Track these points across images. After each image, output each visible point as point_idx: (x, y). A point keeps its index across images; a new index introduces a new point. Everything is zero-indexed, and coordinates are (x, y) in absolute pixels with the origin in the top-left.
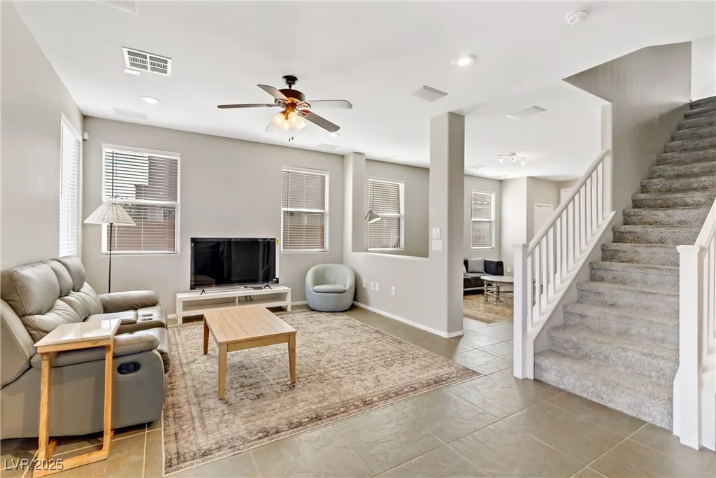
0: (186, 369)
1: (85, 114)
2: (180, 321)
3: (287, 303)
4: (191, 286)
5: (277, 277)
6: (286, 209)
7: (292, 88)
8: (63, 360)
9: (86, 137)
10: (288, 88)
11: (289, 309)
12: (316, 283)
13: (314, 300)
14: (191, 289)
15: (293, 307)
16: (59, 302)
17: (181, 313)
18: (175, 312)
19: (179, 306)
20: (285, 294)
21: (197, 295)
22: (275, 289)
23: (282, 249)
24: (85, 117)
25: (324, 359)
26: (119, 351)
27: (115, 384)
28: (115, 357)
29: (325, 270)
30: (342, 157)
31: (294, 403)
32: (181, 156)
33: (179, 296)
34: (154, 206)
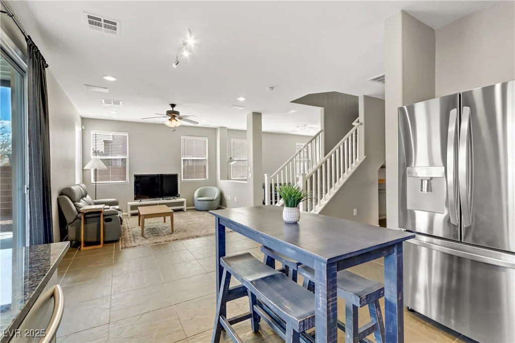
0: (130, 230)
1: (83, 117)
2: (129, 216)
3: (185, 207)
4: (135, 198)
5: (179, 193)
6: (184, 158)
7: (174, 110)
8: (87, 216)
9: (83, 128)
10: (172, 110)
11: (185, 210)
12: (200, 196)
13: (198, 205)
14: (135, 200)
15: (187, 209)
16: (81, 200)
17: (130, 212)
18: (127, 212)
19: (129, 208)
20: (183, 202)
21: (137, 203)
22: (178, 200)
23: (182, 179)
24: (82, 118)
25: (190, 226)
26: (105, 214)
27: (104, 225)
28: (104, 216)
29: (205, 190)
30: (215, 129)
31: (170, 237)
32: (128, 134)
33: (129, 203)
34: (116, 159)
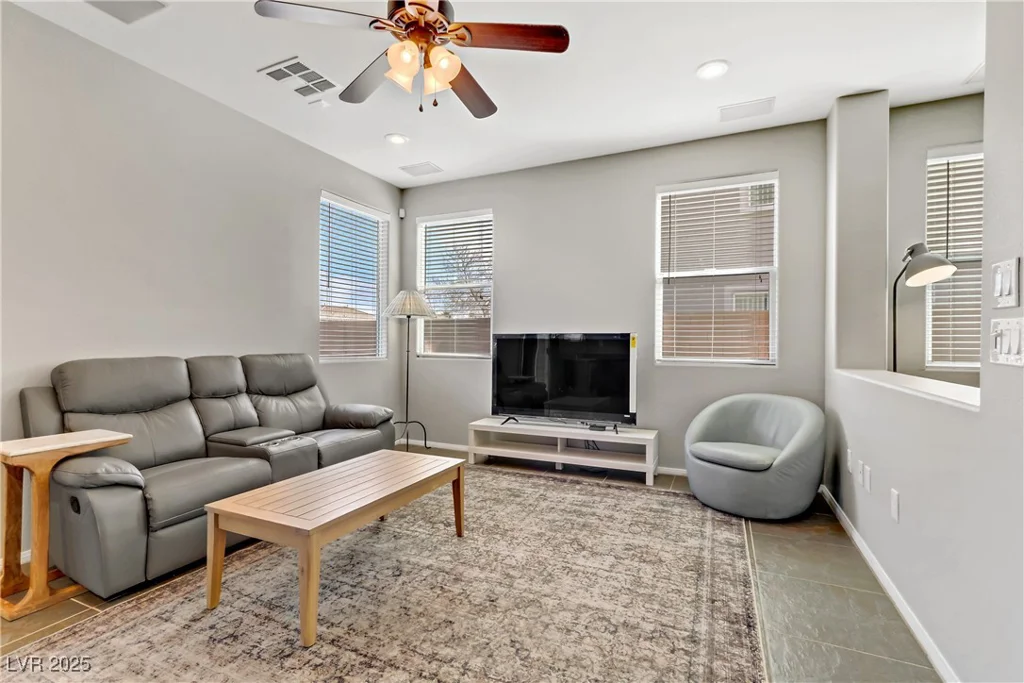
3: (648, 466)
4: (492, 408)
5: (632, 409)
6: (667, 276)
9: (403, 214)
11: (650, 480)
14: (493, 414)
15: (658, 478)
20: (645, 447)
22: (627, 435)
23: (658, 357)
30: (823, 125)
